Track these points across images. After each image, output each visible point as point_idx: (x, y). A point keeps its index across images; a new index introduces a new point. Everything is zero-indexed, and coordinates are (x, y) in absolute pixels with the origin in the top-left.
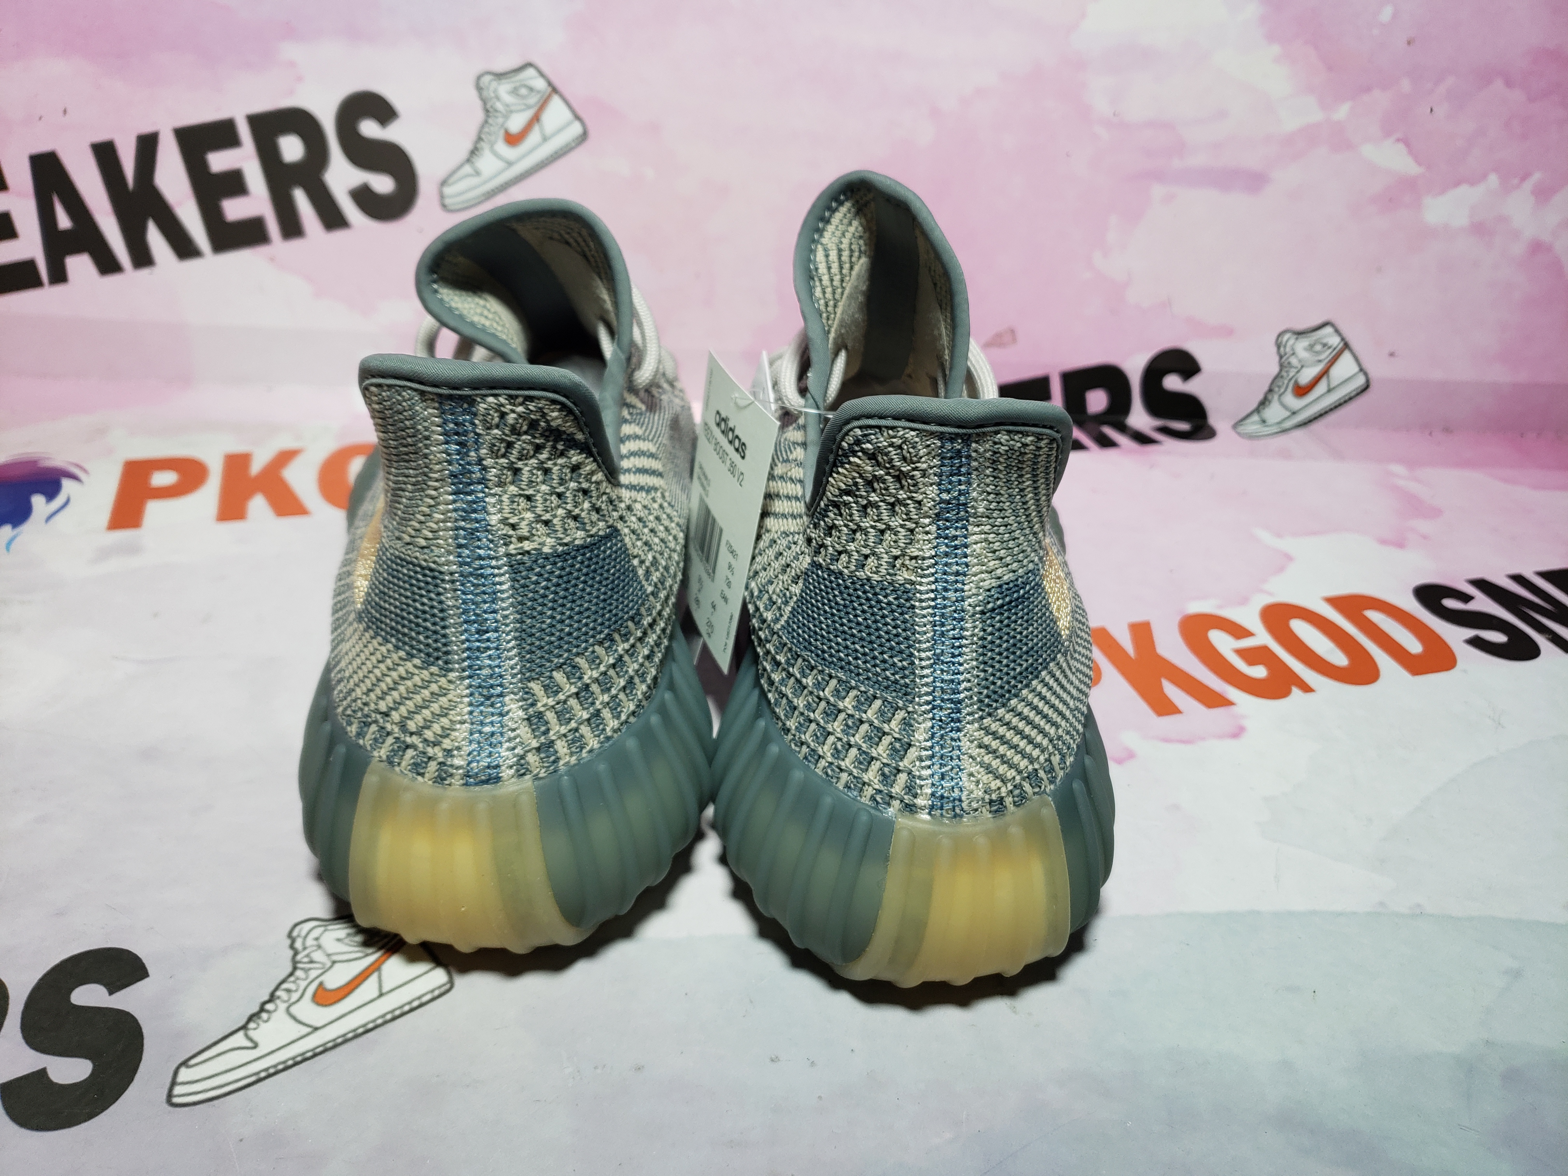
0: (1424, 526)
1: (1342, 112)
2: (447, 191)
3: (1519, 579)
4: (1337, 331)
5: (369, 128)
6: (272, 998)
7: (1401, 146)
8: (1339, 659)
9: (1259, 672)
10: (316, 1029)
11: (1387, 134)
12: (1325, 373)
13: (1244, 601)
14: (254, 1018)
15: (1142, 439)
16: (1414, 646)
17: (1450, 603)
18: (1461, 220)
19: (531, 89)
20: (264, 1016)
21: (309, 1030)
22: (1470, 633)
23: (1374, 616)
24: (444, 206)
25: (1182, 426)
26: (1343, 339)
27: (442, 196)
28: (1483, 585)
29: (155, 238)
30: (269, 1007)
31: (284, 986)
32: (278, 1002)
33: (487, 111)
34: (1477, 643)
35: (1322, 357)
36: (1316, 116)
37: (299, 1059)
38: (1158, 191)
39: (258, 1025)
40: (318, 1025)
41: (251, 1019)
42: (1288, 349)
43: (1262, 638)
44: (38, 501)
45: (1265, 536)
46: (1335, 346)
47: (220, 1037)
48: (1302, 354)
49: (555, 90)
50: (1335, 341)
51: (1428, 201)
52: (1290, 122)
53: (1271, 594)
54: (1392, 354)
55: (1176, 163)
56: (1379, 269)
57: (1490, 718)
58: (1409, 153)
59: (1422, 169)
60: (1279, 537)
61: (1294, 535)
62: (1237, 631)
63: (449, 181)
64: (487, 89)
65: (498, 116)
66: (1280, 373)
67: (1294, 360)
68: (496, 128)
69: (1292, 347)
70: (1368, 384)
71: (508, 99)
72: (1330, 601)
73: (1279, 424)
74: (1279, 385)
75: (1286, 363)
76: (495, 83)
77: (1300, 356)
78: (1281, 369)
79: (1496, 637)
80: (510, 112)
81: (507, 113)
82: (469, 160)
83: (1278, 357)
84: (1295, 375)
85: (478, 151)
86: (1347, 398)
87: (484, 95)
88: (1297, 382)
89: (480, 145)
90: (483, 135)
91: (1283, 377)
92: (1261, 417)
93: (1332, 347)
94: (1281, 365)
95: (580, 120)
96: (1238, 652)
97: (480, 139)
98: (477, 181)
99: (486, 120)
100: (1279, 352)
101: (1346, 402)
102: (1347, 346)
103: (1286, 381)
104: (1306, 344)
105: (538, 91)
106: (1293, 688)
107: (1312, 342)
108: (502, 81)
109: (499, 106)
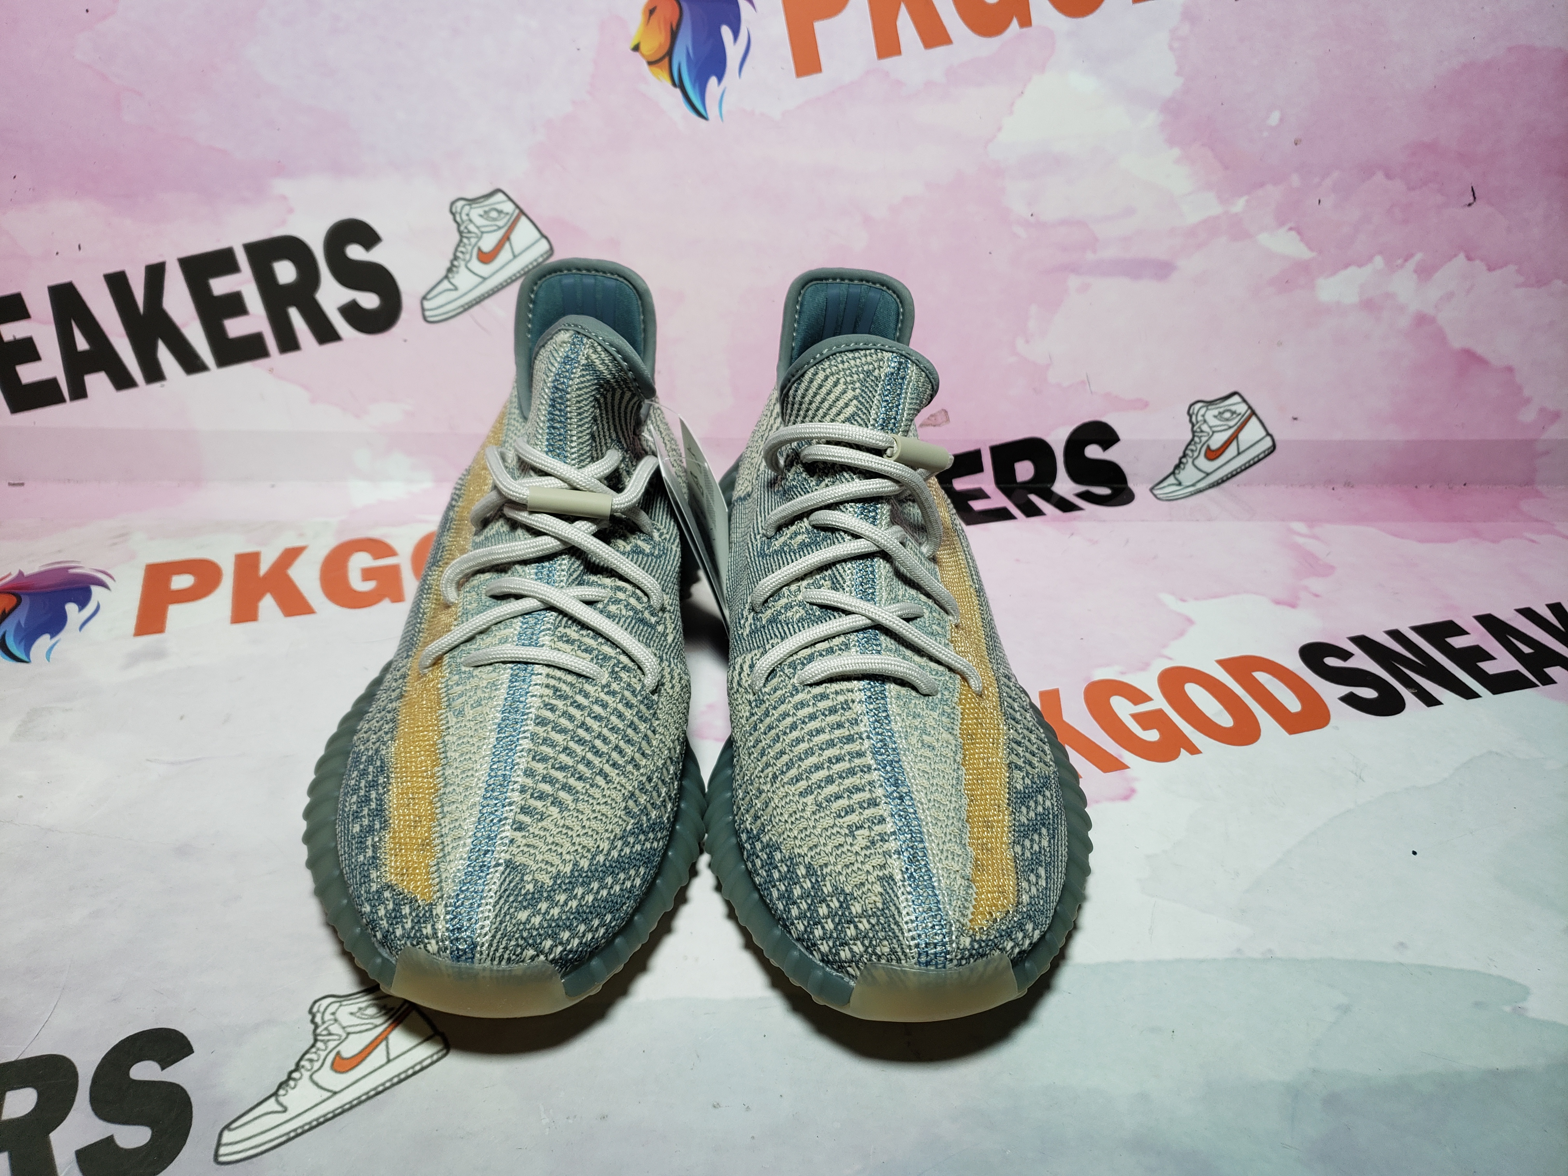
0: (1316, 584)
1: (1239, 205)
2: (427, 305)
3: (1395, 634)
4: (1244, 401)
5: (355, 252)
6: (298, 1067)
7: (1293, 233)
8: (1225, 720)
9: (1152, 736)
10: (335, 1093)
11: (1282, 224)
12: (1234, 437)
13: (1145, 666)
14: (284, 1086)
15: (1065, 506)
16: (1293, 704)
17: (1331, 662)
18: (1351, 297)
19: (500, 212)
20: (292, 1083)
21: (329, 1094)
22: (1345, 690)
23: (1262, 677)
24: (425, 318)
25: (1104, 491)
26: (1250, 407)
27: (423, 310)
28: (1362, 642)
29: (165, 356)
30: (296, 1075)
31: (308, 1056)
32: (303, 1070)
33: (460, 233)
34: (1351, 700)
35: (1232, 423)
36: (1216, 209)
37: (322, 1120)
38: (1073, 282)
39: (287, 1091)
40: (337, 1089)
41: (280, 1087)
42: (1200, 418)
43: (1159, 702)
44: (71, 608)
45: (1169, 600)
46: (1243, 412)
47: (256, 1103)
48: (1213, 422)
49: (522, 212)
50: (1242, 408)
51: (1321, 282)
52: (1192, 216)
53: (1170, 659)
54: (1295, 419)
55: (1090, 256)
56: (1280, 344)
57: (1352, 772)
58: (1302, 240)
59: (1314, 254)
60: (1183, 600)
61: (1196, 599)
62: (1136, 696)
63: (429, 296)
64: (460, 213)
65: (471, 237)
66: (1192, 440)
67: (1205, 428)
68: (469, 248)
69: (1203, 416)
70: (1274, 446)
71: (480, 221)
72: (1223, 663)
73: (1193, 485)
74: (1192, 451)
75: (1198, 430)
76: (467, 208)
77: (1211, 424)
78: (1194, 436)
79: (1368, 693)
80: (482, 233)
81: (479, 234)
82: (446, 277)
83: (1190, 426)
84: (1207, 441)
85: (454, 269)
86: (1256, 459)
87: (458, 219)
88: (1208, 447)
89: (456, 263)
90: (459, 254)
91: (1196, 443)
92: (1176, 479)
93: (1240, 414)
94: (1193, 432)
95: (546, 238)
96: (1136, 717)
97: (456, 258)
98: (454, 295)
99: (461, 241)
100: (1191, 421)
101: (1255, 463)
102: (1253, 413)
103: (1199, 446)
104: (1216, 412)
105: (507, 214)
106: (1182, 750)
107: (1221, 410)
108: (474, 206)
109: (472, 228)
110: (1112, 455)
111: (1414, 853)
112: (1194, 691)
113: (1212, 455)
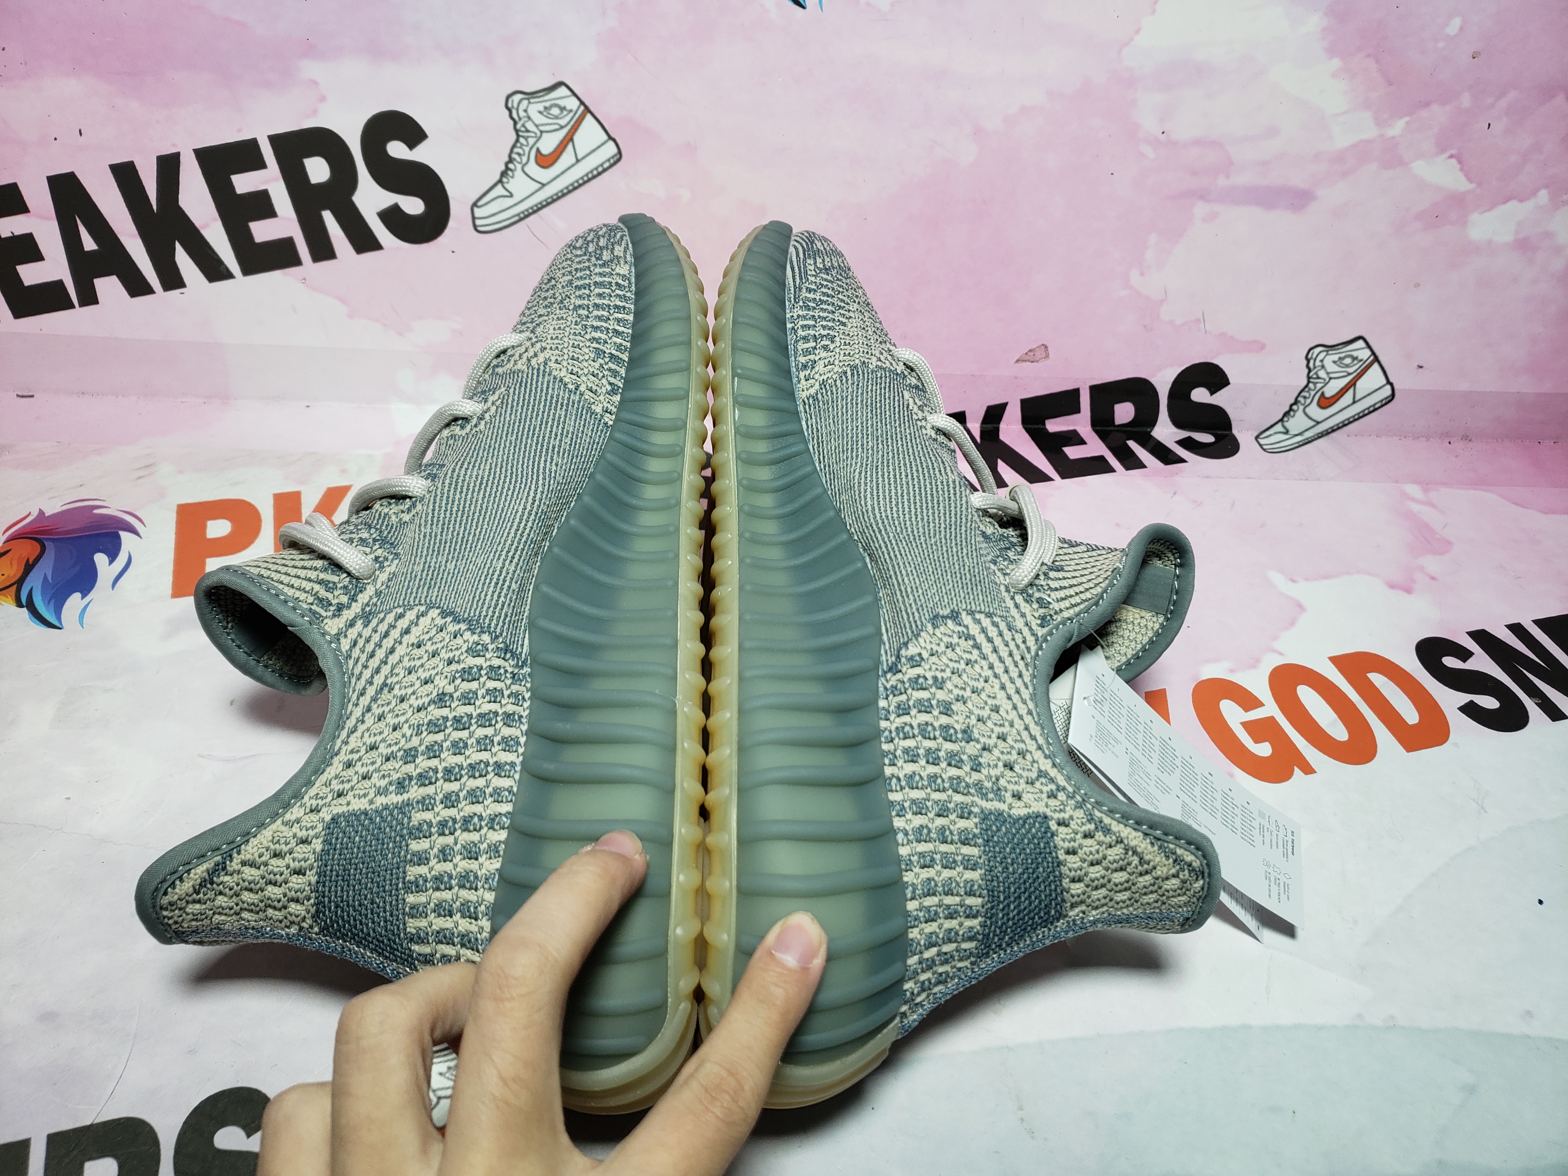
0: (1432, 564)
1: (1397, 128)
2: (478, 212)
3: (1517, 629)
4: (1369, 346)
5: (397, 149)
7: (1453, 162)
8: (1339, 732)
9: (1264, 750)
11: (1441, 149)
12: (1352, 384)
13: (1255, 663)
15: (1167, 456)
16: (1411, 715)
17: (1450, 662)
18: (1507, 237)
19: (562, 109)
23: (1377, 679)
24: (475, 227)
25: (1206, 438)
26: (1373, 353)
27: (474, 218)
29: (183, 259)
33: (517, 131)
34: (1470, 710)
35: (1351, 370)
36: (1370, 132)
38: (1200, 209)
42: (1318, 363)
43: (1270, 709)
44: (100, 559)
45: (1278, 579)
46: (1365, 359)
48: (1331, 367)
49: (587, 110)
50: (1365, 354)
51: (1475, 217)
52: (1342, 139)
53: (1281, 654)
54: (1421, 367)
55: (1222, 181)
56: (1417, 285)
57: (1474, 800)
58: (1462, 170)
59: (1472, 186)
60: (1293, 581)
61: (1307, 580)
62: (1248, 701)
63: (480, 203)
64: (517, 110)
65: (528, 137)
66: (1307, 386)
67: (1322, 374)
68: (527, 149)
69: (1322, 361)
70: (1393, 395)
71: (539, 119)
72: (1335, 660)
73: (1300, 434)
74: (1305, 397)
75: (1315, 376)
76: (525, 102)
77: (1329, 370)
78: (1309, 382)
79: (1489, 702)
80: (542, 132)
81: (539, 134)
82: (500, 181)
83: (1307, 371)
84: (1322, 387)
85: (510, 173)
86: (1371, 409)
87: (515, 115)
88: (1323, 394)
89: (511, 166)
90: (514, 156)
91: (1310, 389)
92: (1284, 426)
93: (1361, 360)
94: (1309, 378)
95: (614, 140)
96: (1245, 725)
97: (511, 160)
98: (509, 202)
99: (517, 141)
100: (1308, 366)
101: (1370, 413)
102: (1376, 359)
103: (1313, 393)
104: (1336, 358)
105: (571, 111)
106: (1296, 768)
107: (1342, 355)
108: (532, 100)
109: (530, 126)
110: (1220, 399)
111: (1541, 902)
112: (1307, 695)
113: (1325, 402)
